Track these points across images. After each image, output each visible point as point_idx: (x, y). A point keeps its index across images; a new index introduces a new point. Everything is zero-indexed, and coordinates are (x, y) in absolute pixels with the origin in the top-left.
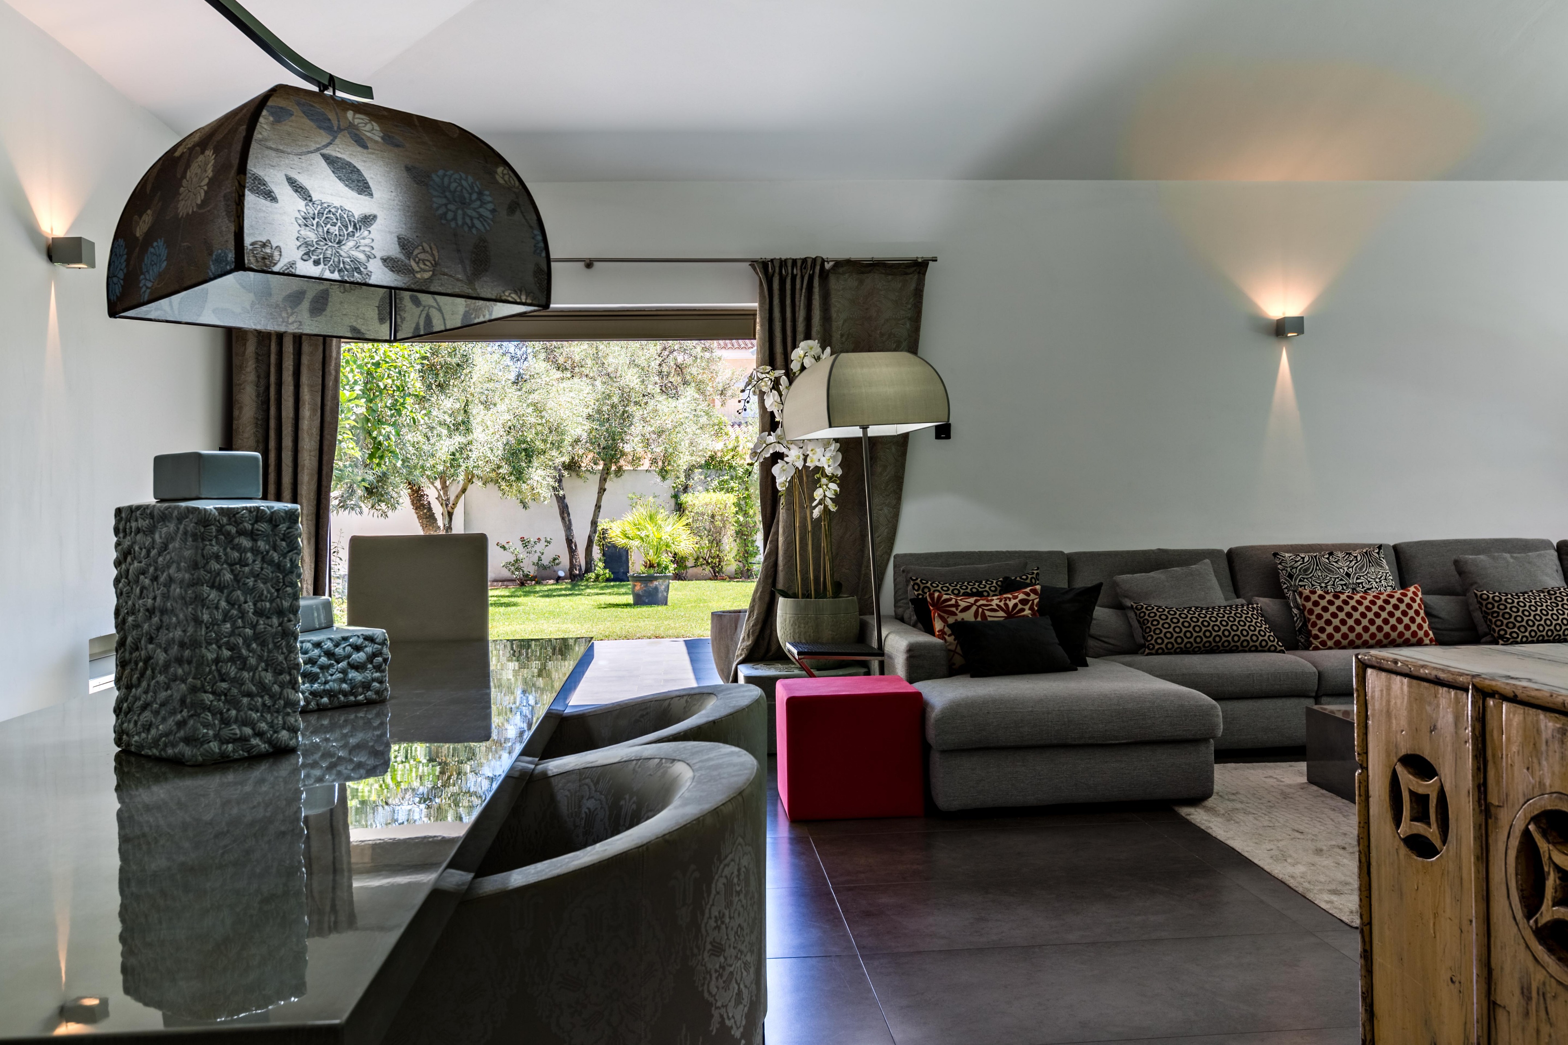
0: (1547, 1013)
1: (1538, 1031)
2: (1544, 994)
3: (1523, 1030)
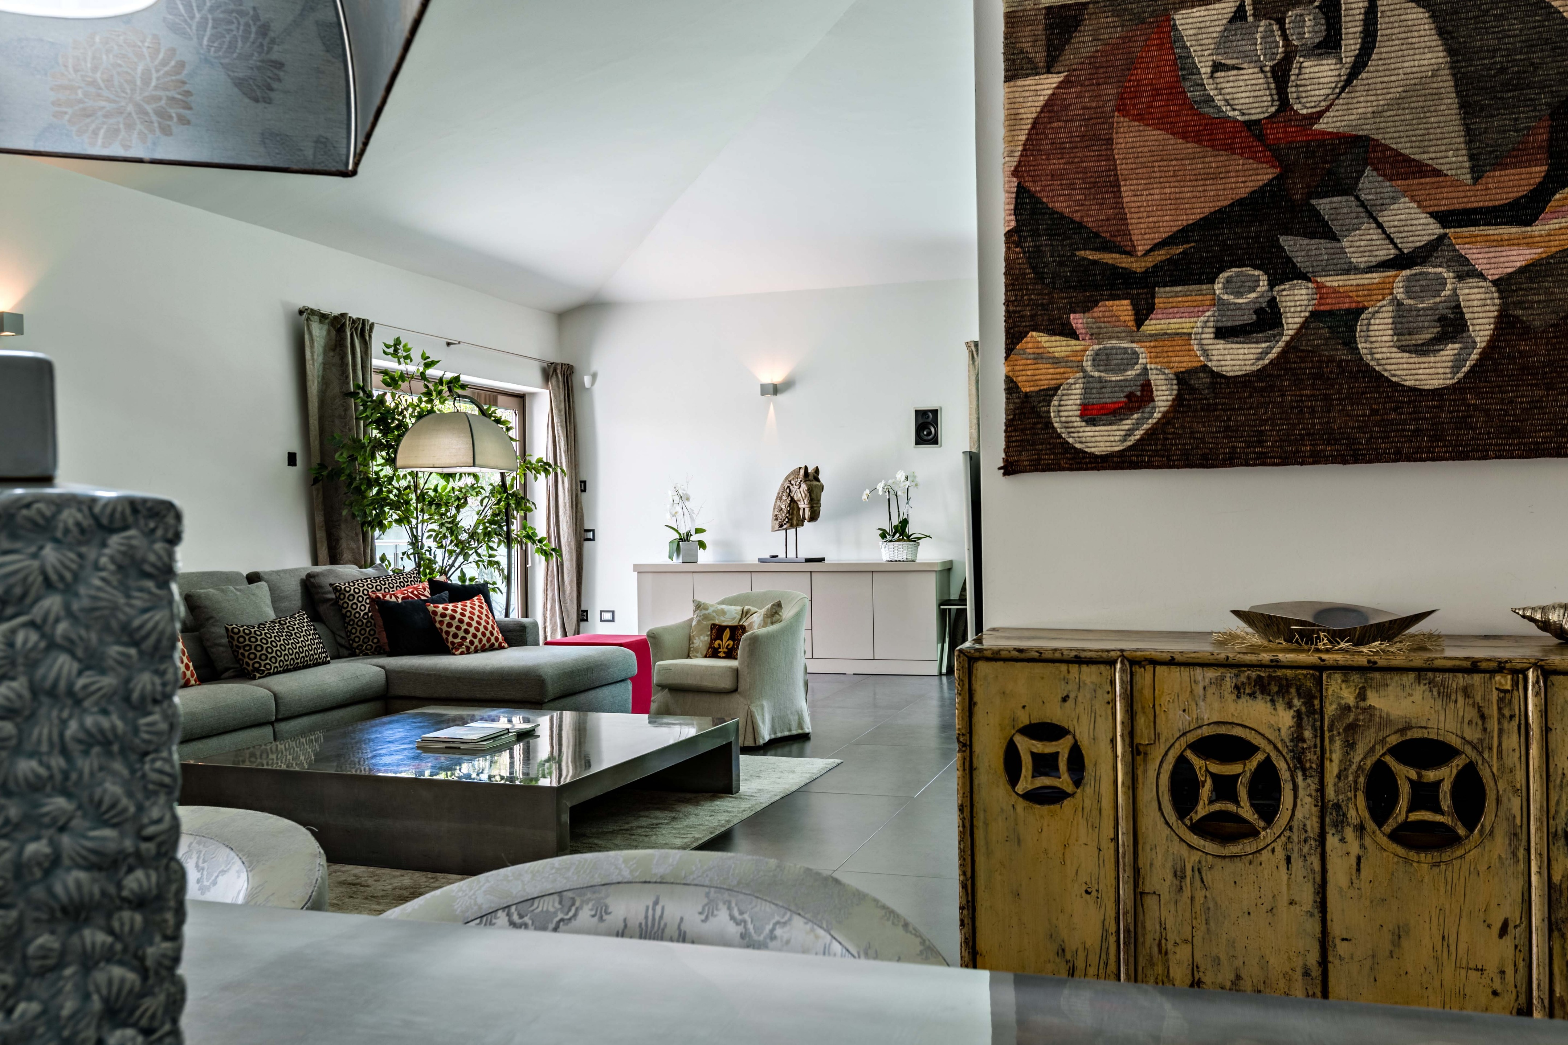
0: (1203, 882)
1: (1192, 898)
2: (1199, 870)
3: (1176, 902)
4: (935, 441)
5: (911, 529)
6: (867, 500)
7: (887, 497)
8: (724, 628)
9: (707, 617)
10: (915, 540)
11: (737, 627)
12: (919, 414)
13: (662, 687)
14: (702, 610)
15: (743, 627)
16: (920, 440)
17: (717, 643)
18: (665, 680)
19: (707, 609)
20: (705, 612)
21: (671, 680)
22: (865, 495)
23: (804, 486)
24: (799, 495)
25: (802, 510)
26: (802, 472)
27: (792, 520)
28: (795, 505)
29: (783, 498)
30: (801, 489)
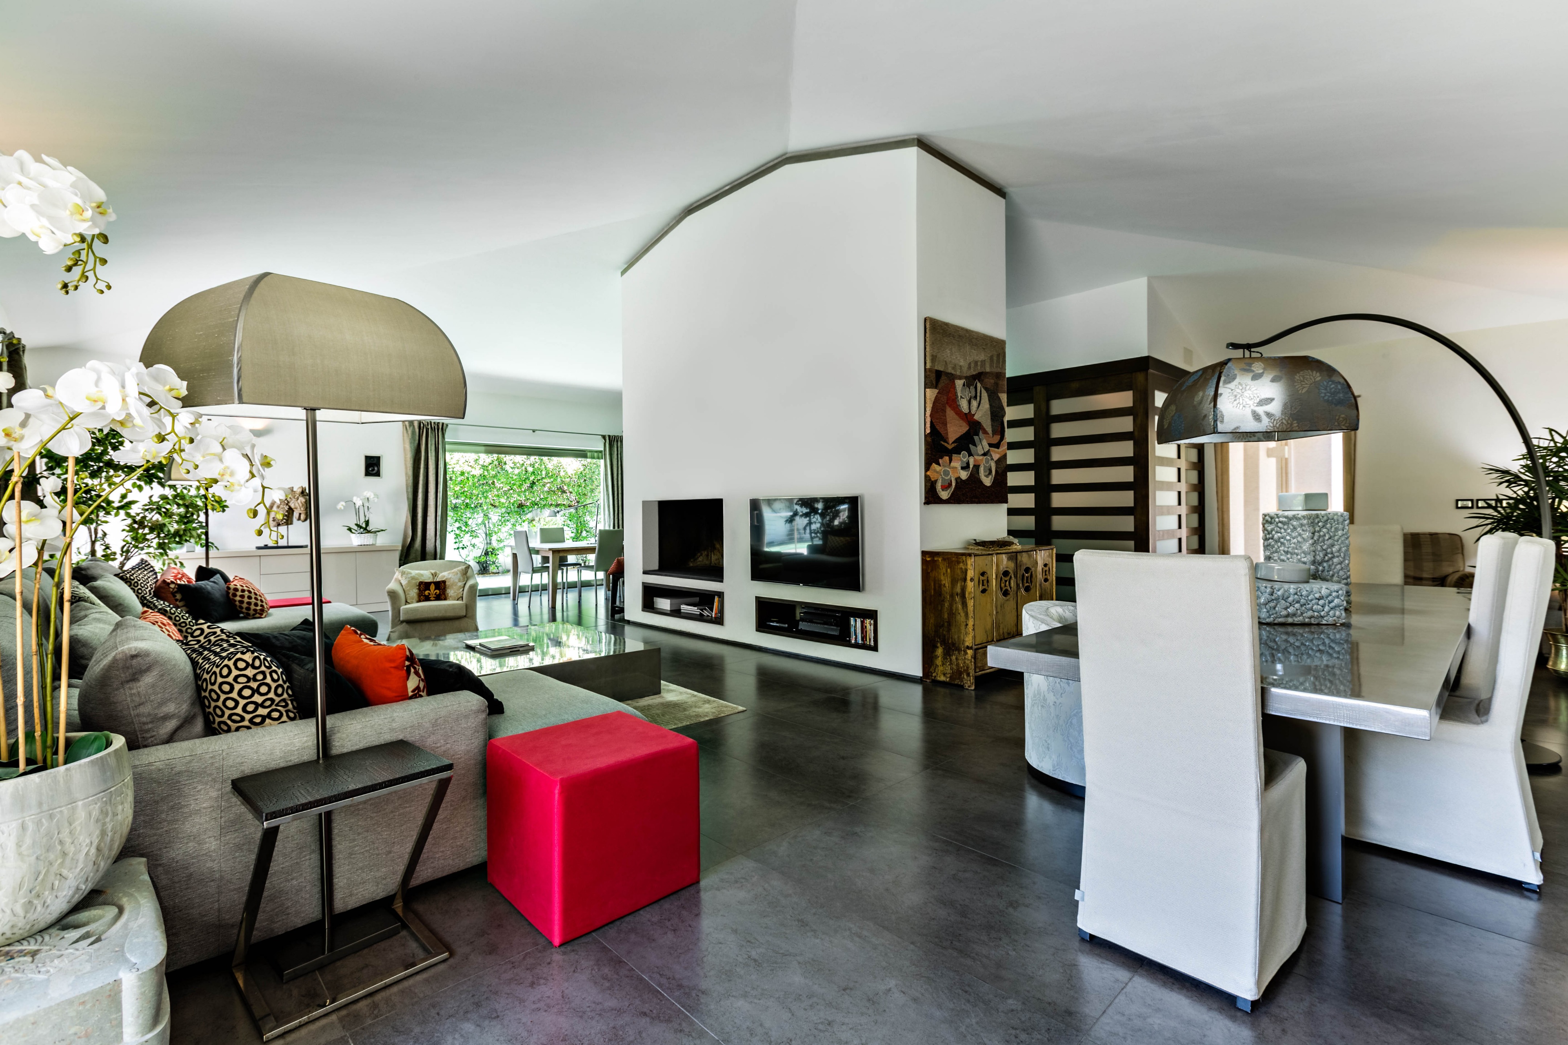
4: (378, 474)
5: (371, 527)
6: (342, 508)
7: (357, 507)
8: (430, 583)
9: (413, 578)
10: (375, 532)
11: (439, 582)
12: (368, 458)
13: (402, 622)
14: (407, 574)
15: (444, 582)
16: (368, 473)
17: (427, 593)
18: (412, 617)
19: (411, 573)
20: (410, 576)
21: (418, 616)
22: (341, 505)
23: (302, 500)
24: (297, 505)
25: (298, 515)
26: (300, 490)
27: (287, 520)
28: (291, 511)
29: (281, 506)
30: (299, 501)
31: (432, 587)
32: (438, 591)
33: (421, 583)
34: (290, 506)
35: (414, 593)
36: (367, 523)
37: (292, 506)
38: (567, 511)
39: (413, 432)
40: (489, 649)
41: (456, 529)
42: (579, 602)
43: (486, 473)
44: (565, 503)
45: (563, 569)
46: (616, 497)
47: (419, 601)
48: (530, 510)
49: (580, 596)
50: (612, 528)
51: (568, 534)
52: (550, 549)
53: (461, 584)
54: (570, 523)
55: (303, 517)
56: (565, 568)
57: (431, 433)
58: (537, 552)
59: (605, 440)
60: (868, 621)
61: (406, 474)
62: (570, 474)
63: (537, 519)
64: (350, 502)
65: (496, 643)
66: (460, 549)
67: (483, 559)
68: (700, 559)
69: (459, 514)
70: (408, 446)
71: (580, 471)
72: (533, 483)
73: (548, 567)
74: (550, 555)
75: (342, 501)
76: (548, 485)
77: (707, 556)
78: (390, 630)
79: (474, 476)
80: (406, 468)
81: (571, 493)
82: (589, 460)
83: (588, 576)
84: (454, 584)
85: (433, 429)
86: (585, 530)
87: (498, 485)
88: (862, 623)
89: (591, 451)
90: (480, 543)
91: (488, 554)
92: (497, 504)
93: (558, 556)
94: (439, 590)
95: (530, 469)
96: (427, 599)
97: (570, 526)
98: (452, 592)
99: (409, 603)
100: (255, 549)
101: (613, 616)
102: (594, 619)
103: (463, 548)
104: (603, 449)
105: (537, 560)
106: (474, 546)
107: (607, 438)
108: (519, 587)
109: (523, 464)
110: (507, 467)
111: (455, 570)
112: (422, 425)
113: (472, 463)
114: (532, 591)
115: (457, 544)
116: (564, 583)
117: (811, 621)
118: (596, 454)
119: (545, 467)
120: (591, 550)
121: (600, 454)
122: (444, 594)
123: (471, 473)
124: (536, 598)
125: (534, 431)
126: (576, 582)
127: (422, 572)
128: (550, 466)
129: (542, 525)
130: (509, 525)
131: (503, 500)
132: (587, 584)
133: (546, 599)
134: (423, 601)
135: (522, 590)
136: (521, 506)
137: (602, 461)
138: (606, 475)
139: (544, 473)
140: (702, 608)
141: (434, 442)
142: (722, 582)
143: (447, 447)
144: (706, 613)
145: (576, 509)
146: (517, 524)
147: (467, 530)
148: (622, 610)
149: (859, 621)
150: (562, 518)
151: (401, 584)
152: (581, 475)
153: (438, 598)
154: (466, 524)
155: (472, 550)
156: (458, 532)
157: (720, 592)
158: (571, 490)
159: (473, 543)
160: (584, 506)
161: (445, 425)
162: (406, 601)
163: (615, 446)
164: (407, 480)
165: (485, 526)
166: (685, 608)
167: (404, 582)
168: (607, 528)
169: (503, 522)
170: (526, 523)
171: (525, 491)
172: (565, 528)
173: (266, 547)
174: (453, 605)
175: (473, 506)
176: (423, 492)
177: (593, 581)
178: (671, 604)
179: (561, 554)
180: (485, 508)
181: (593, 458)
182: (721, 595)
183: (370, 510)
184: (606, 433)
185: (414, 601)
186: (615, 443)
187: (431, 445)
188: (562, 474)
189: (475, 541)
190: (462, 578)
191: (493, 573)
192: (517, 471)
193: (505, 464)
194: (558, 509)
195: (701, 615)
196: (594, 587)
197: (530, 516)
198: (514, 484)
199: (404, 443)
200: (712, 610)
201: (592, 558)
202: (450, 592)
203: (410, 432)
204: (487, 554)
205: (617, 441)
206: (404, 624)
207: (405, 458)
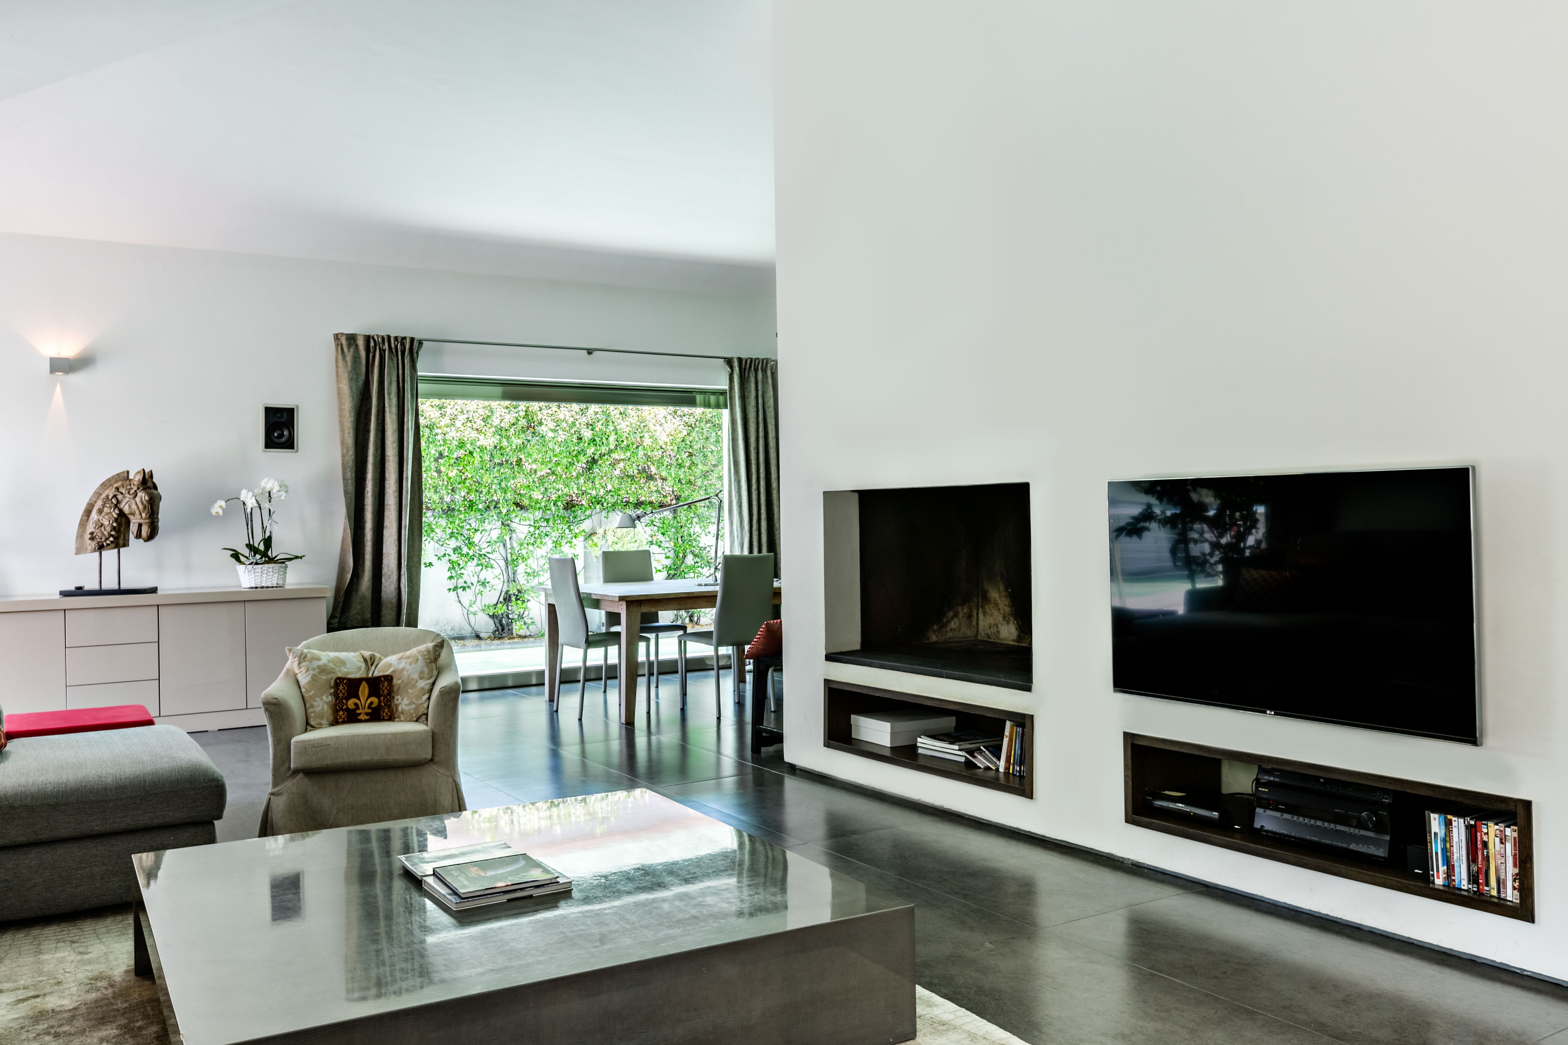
4: (289, 444)
5: (275, 551)
6: (221, 513)
7: (249, 510)
8: (359, 681)
9: (323, 670)
10: (283, 561)
11: (378, 678)
12: (270, 412)
13: (296, 772)
14: (311, 660)
15: (389, 678)
16: (271, 443)
17: (351, 703)
18: (315, 762)
19: (319, 659)
20: (316, 664)
21: (329, 760)
22: (218, 507)
23: (142, 496)
24: (134, 507)
25: (137, 526)
26: (139, 477)
27: (116, 538)
28: (123, 520)
29: (106, 510)
30: (138, 499)
31: (364, 690)
32: (375, 700)
33: (339, 681)
34: (121, 510)
35: (323, 703)
36: (268, 542)
37: (126, 510)
38: (658, 516)
39: (356, 358)
40: (455, 893)
41: (451, 553)
42: (683, 710)
43: (505, 443)
44: (653, 499)
45: (647, 640)
46: (754, 486)
47: (335, 722)
48: (588, 513)
49: (684, 694)
50: (746, 552)
51: (659, 561)
52: (622, 598)
53: (423, 684)
54: (662, 538)
55: (145, 531)
56: (652, 636)
57: (390, 358)
58: (596, 603)
59: (731, 367)
60: (1491, 831)
61: (343, 442)
62: (661, 443)
63: (600, 531)
64: (233, 499)
65: (474, 871)
66: (460, 591)
67: (501, 610)
68: (953, 625)
69: (457, 522)
70: (345, 387)
71: (681, 435)
72: (594, 461)
73: (618, 634)
74: (622, 610)
75: (221, 499)
76: (622, 465)
77: (970, 617)
78: (270, 789)
79: (482, 449)
80: (342, 431)
81: (664, 479)
82: (698, 411)
83: (697, 650)
84: (411, 684)
85: (393, 352)
86: (692, 552)
87: (527, 467)
88: (1472, 832)
89: (703, 392)
90: (495, 578)
91: (510, 600)
92: (526, 502)
93: (638, 612)
94: (378, 697)
95: (587, 434)
96: (352, 718)
97: (664, 545)
98: (406, 701)
99: (313, 728)
100: (58, 597)
101: (756, 750)
102: (712, 756)
103: (464, 589)
104: (726, 387)
105: (597, 618)
106: (484, 584)
107: (736, 364)
108: (562, 670)
109: (574, 424)
110: (543, 429)
111: (414, 651)
112: (372, 344)
113: (479, 423)
114: (586, 680)
115: (454, 581)
116: (651, 664)
117: (1291, 809)
118: (713, 398)
119: (615, 429)
120: (705, 599)
121: (721, 398)
122: (389, 707)
123: (478, 444)
124: (594, 696)
125: (590, 352)
126: (675, 662)
127: (343, 655)
128: (624, 426)
129: (610, 543)
130: (549, 543)
131: (537, 495)
132: (698, 666)
133: (615, 697)
134: (344, 722)
135: (569, 677)
136: (570, 506)
137: (726, 413)
138: (734, 440)
139: (612, 438)
140: (967, 746)
141: (394, 378)
142: (1028, 689)
143: (421, 387)
144: (981, 761)
145: (675, 511)
146: (563, 542)
147: (471, 553)
148: (778, 738)
149: (1459, 826)
150: (648, 529)
151: (298, 682)
152: (684, 445)
153: (375, 716)
154: (470, 543)
155: (481, 593)
156: (454, 557)
157: (1023, 716)
158: (664, 474)
159: (482, 578)
160: (689, 505)
161: (416, 344)
162: (308, 723)
163: (753, 380)
164: (343, 456)
165: (504, 545)
166: (927, 745)
167: (304, 679)
168: (737, 552)
169: (536, 538)
170: (581, 538)
171: (577, 478)
172: (654, 549)
173: (80, 592)
174: (404, 734)
175: (480, 506)
176: (374, 479)
177: (710, 658)
178: (893, 734)
179: (645, 609)
180: (504, 511)
181: (707, 405)
182: (1024, 722)
183: (274, 517)
184: (734, 354)
185: (324, 722)
186: (752, 375)
187: (390, 383)
188: (647, 441)
189: (486, 574)
190: (426, 670)
191: (520, 636)
192: (562, 436)
193: (541, 423)
194: (639, 512)
195: (969, 765)
196: (713, 673)
197: (587, 525)
198: (558, 464)
199: (338, 381)
200: (996, 751)
201: (707, 618)
202: (403, 703)
203: (349, 358)
204: (507, 599)
205: (756, 370)
206: (301, 775)
207: (341, 410)
